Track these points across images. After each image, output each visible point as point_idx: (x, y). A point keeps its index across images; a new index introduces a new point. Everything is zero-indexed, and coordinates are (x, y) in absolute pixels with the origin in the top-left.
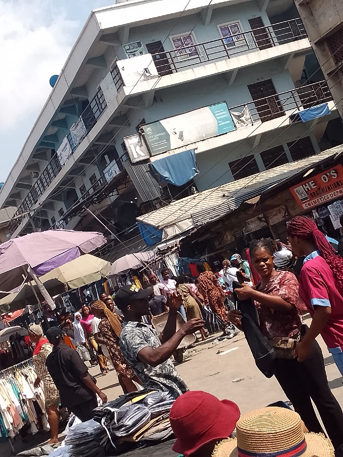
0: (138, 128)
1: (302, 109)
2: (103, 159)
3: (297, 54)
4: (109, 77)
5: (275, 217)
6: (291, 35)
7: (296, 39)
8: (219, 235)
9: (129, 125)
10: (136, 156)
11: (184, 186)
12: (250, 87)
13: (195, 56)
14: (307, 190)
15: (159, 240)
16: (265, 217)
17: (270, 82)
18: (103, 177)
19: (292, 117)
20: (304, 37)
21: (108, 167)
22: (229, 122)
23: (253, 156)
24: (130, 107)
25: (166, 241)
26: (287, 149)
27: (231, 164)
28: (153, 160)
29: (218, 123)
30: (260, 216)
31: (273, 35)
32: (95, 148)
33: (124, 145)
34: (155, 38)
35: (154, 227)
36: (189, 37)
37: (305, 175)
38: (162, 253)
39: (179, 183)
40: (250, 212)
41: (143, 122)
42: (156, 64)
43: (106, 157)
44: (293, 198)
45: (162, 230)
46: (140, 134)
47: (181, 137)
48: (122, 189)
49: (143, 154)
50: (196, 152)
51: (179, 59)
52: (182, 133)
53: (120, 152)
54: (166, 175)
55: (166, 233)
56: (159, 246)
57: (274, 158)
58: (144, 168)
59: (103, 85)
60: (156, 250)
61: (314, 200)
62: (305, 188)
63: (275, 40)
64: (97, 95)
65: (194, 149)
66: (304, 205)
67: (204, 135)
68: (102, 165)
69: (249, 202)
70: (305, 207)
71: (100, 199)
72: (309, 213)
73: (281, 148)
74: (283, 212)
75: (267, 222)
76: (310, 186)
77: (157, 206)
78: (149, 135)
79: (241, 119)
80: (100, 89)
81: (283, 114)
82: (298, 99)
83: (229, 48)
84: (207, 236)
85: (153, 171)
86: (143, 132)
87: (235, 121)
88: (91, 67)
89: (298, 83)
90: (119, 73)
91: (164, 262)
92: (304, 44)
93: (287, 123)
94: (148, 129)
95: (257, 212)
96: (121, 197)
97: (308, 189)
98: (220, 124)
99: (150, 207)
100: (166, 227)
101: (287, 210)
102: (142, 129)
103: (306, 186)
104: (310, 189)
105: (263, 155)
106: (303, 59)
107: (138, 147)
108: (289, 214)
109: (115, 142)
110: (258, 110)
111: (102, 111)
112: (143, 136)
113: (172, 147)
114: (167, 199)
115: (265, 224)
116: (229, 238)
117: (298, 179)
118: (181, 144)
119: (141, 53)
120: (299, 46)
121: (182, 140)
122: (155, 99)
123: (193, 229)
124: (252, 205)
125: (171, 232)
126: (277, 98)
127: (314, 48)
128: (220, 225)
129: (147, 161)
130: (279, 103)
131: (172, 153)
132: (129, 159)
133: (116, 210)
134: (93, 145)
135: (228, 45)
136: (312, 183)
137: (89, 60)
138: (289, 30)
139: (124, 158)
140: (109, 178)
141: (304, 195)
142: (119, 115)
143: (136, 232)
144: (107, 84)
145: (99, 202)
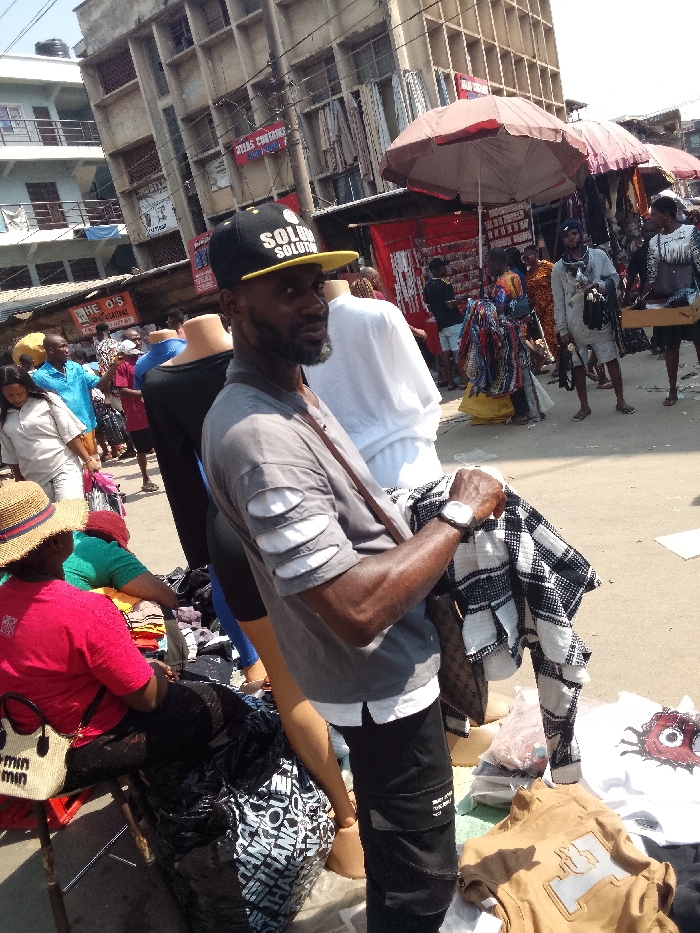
1: (88, 226)
6: (81, 138)
7: (87, 144)
12: (29, 186)
17: (53, 185)
19: (76, 232)
20: (97, 145)
23: (26, 267)
26: (68, 270)
31: (61, 132)
37: (88, 296)
40: (19, 329)
44: (71, 320)
63: (63, 139)
66: (83, 330)
69: (18, 316)
72: (89, 339)
76: (93, 310)
79: (14, 220)
81: (66, 226)
82: (84, 213)
83: (5, 133)
87: (7, 221)
89: (85, 195)
92: (96, 153)
93: (71, 237)
95: (28, 329)
97: (89, 312)
103: (88, 308)
104: (92, 313)
105: (38, 268)
106: (93, 169)
110: (37, 214)
117: (79, 300)
120: (89, 154)
124: (22, 321)
126: (60, 206)
130: (62, 213)
135: (5, 129)
136: (95, 307)
138: (80, 131)
141: (85, 319)
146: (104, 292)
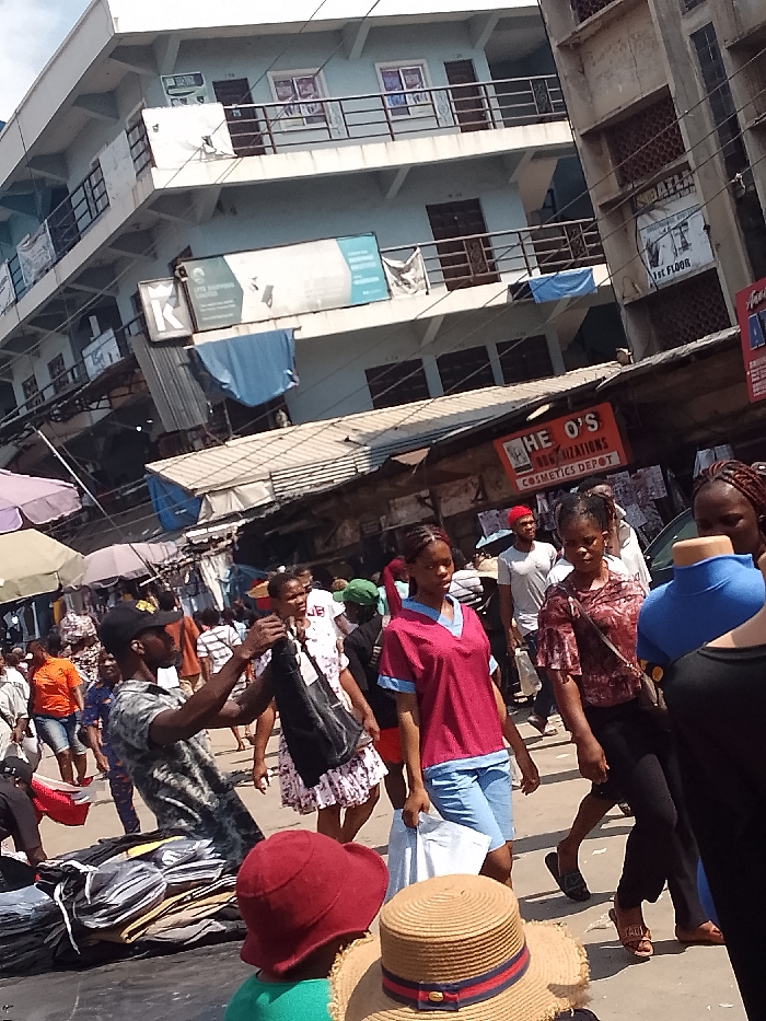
0: (173, 265)
1: (537, 274)
2: (85, 324)
3: (540, 153)
4: (122, 142)
5: (454, 501)
6: (531, 110)
7: (541, 121)
8: (328, 526)
9: (155, 256)
10: (161, 326)
11: (261, 408)
12: (432, 210)
13: (321, 124)
14: (530, 449)
15: (191, 521)
16: (432, 496)
17: (475, 204)
18: (80, 363)
19: (513, 289)
20: (560, 118)
21: (95, 345)
22: (377, 279)
23: (419, 362)
24: (163, 216)
25: (206, 525)
26: (494, 358)
27: (370, 373)
28: (199, 339)
29: (353, 280)
30: (424, 493)
31: (495, 103)
32: (69, 296)
33: (137, 300)
34: (235, 72)
35: (184, 490)
36: (311, 81)
37: (532, 417)
38: (196, 550)
39: (252, 401)
40: (402, 483)
41: (187, 254)
42: (232, 129)
43: (93, 320)
44: (498, 463)
45: (201, 498)
46: (177, 281)
47: (268, 298)
48: (122, 397)
49: (177, 324)
50: (298, 336)
51: (284, 125)
52: (270, 289)
53: (126, 314)
54: (225, 378)
55: (209, 506)
56: (190, 534)
57: (463, 372)
58: (177, 356)
59: (105, 157)
60: (182, 542)
61: (543, 473)
62: (528, 444)
63: (498, 115)
64: (89, 178)
65: (294, 330)
66: (519, 482)
67: (319, 302)
68: (82, 337)
69: (402, 459)
70: (522, 484)
71: (67, 414)
72: (529, 500)
73: (482, 353)
74: (473, 491)
75: (436, 508)
76: (539, 443)
77: (197, 444)
78: (196, 285)
79: (404, 276)
80: (97, 165)
81: (496, 279)
82: (530, 250)
83: (395, 118)
84: (302, 524)
85: (195, 364)
86: (185, 275)
87: (391, 278)
88: (83, 113)
89: (535, 216)
90: (144, 136)
91: (198, 570)
92: (558, 133)
93: (503, 299)
94: (196, 271)
95: (418, 483)
96: (117, 413)
97: (532, 446)
98: (357, 283)
99: (178, 444)
100: (212, 493)
101: (481, 489)
102: (182, 269)
103: (529, 440)
104: (537, 448)
105: (441, 362)
106: (550, 166)
107: (169, 309)
108: (485, 497)
109: (117, 291)
110: (443, 262)
111: (96, 215)
112: (184, 284)
113: (245, 318)
114: (220, 431)
115: (431, 512)
116: (348, 533)
117: (514, 422)
118: (266, 313)
119: (200, 99)
120: (547, 137)
121: (270, 306)
122: (219, 206)
123: (271, 504)
124: (408, 468)
125: (220, 505)
126: (487, 242)
127: (580, 144)
128: (332, 503)
129: (186, 340)
130: (490, 255)
131: (243, 331)
132: (145, 331)
133: (101, 443)
134: (66, 288)
135: (395, 111)
136: (543, 436)
137: (81, 98)
138: (529, 98)
139: (134, 328)
140: (93, 369)
141: (524, 460)
142: (134, 229)
143: (143, 496)
144: (114, 158)
145: (65, 420)
146: (563, 404)
